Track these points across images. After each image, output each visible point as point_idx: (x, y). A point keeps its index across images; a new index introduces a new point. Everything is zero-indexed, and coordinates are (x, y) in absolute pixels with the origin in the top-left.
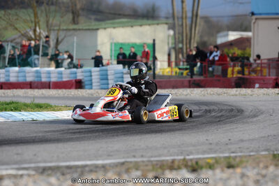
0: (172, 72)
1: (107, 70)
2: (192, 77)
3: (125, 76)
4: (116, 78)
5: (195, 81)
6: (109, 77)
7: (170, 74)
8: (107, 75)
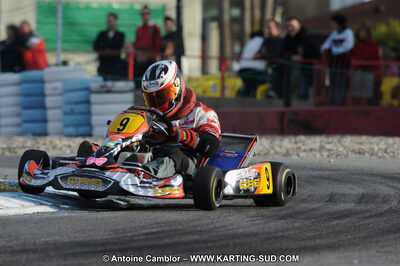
0: (223, 88)
1: (42, 81)
2: (288, 104)
3: (94, 98)
4: (68, 103)
5: (296, 114)
6: (50, 101)
7: (217, 94)
8: (43, 95)
